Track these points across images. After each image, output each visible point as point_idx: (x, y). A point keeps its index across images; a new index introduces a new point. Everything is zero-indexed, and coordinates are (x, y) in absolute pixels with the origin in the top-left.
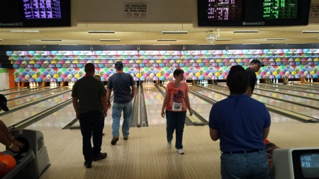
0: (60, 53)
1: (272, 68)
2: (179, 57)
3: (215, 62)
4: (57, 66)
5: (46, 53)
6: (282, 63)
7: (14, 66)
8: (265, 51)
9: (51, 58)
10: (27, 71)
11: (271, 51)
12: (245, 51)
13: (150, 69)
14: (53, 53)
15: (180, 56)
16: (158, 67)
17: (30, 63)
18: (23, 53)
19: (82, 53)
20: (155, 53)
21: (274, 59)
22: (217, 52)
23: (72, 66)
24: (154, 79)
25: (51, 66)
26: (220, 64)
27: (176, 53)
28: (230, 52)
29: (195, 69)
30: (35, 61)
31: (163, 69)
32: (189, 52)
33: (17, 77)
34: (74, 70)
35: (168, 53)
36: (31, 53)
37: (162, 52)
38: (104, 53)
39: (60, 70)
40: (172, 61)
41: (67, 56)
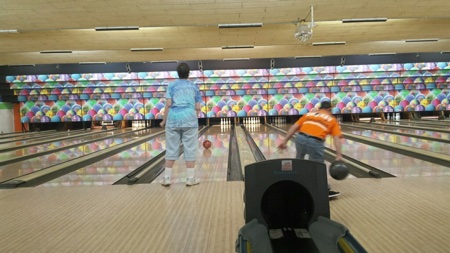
0: (84, 77)
1: (419, 93)
2: (265, 80)
3: (325, 86)
4: (82, 97)
5: (63, 77)
6: (435, 86)
7: (20, 99)
8: (407, 66)
9: (71, 85)
10: (39, 105)
11: (416, 66)
12: (373, 67)
13: (221, 100)
14: (74, 76)
15: (269, 76)
16: (235, 96)
17: (42, 93)
18: (30, 78)
19: (117, 76)
20: (228, 73)
21: (423, 79)
22: (328, 69)
23: (104, 97)
24: (229, 115)
25: (72, 98)
26: (333, 89)
27: (261, 72)
28: (349, 68)
29: (293, 97)
30: (49, 90)
31: (243, 99)
32: (282, 71)
33: (24, 115)
34: (106, 103)
35: (249, 72)
36: (41, 77)
37: (239, 72)
38: (150, 75)
39: (87, 104)
40: (255, 86)
41: (94, 82)
